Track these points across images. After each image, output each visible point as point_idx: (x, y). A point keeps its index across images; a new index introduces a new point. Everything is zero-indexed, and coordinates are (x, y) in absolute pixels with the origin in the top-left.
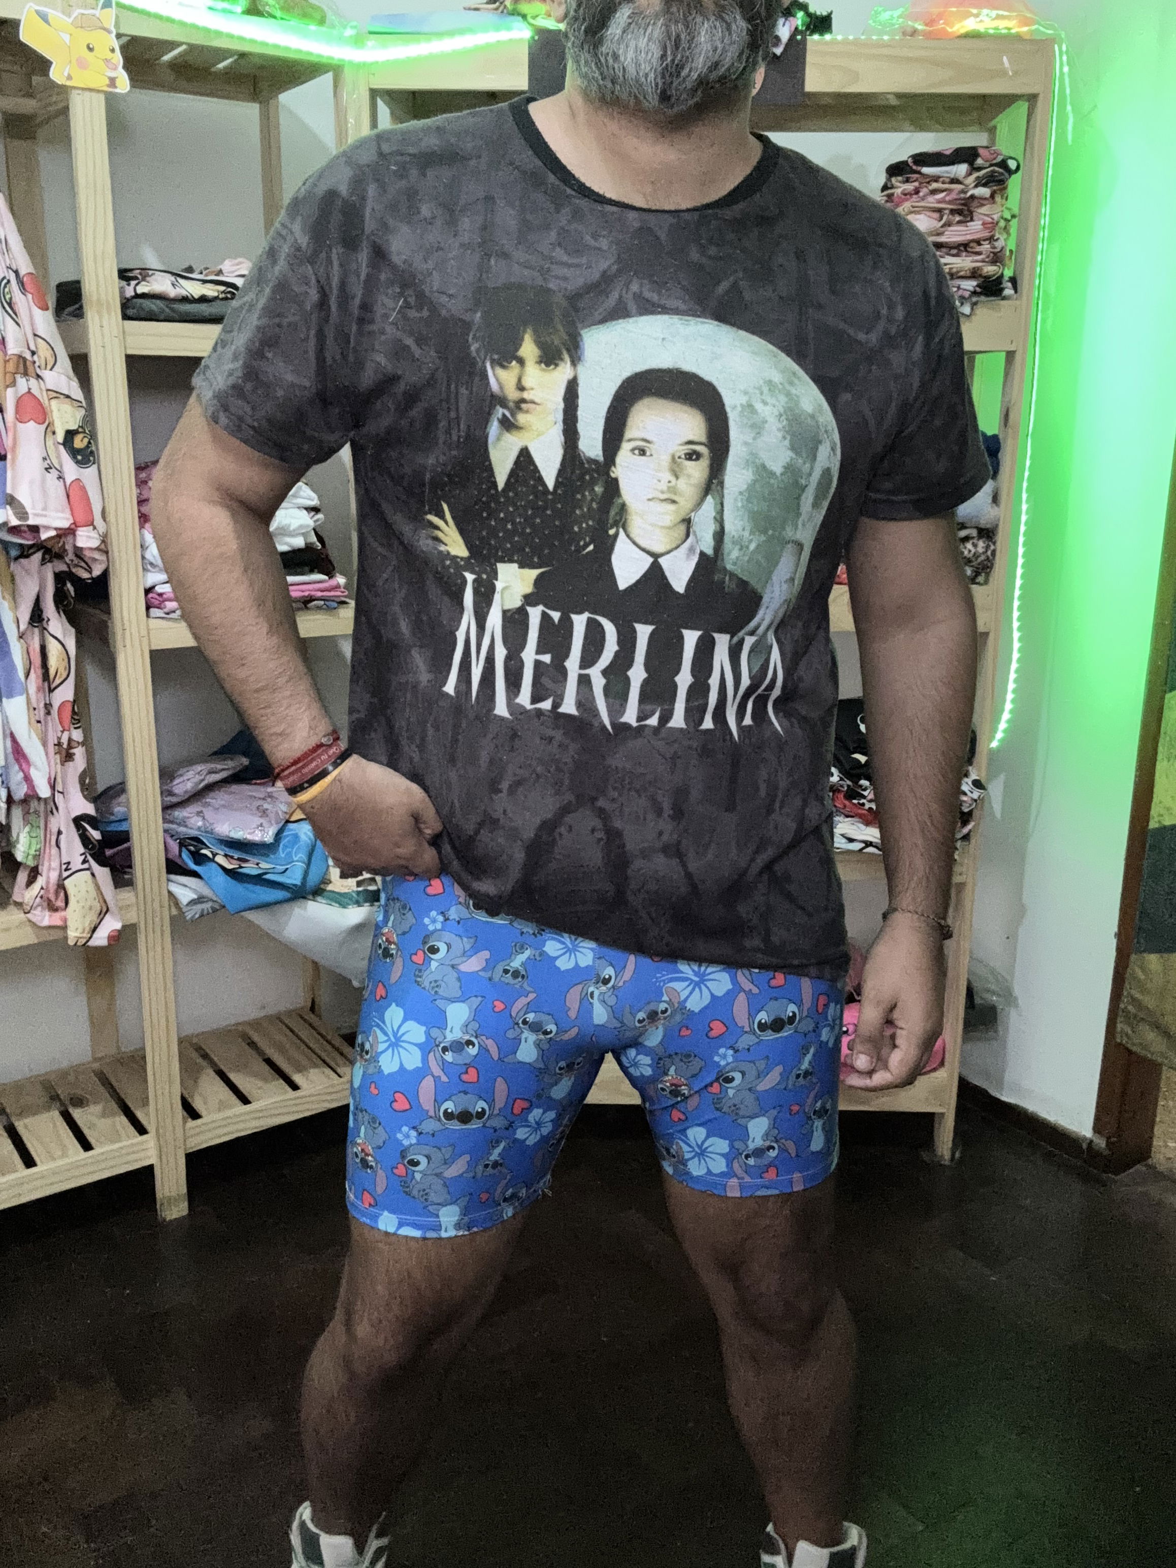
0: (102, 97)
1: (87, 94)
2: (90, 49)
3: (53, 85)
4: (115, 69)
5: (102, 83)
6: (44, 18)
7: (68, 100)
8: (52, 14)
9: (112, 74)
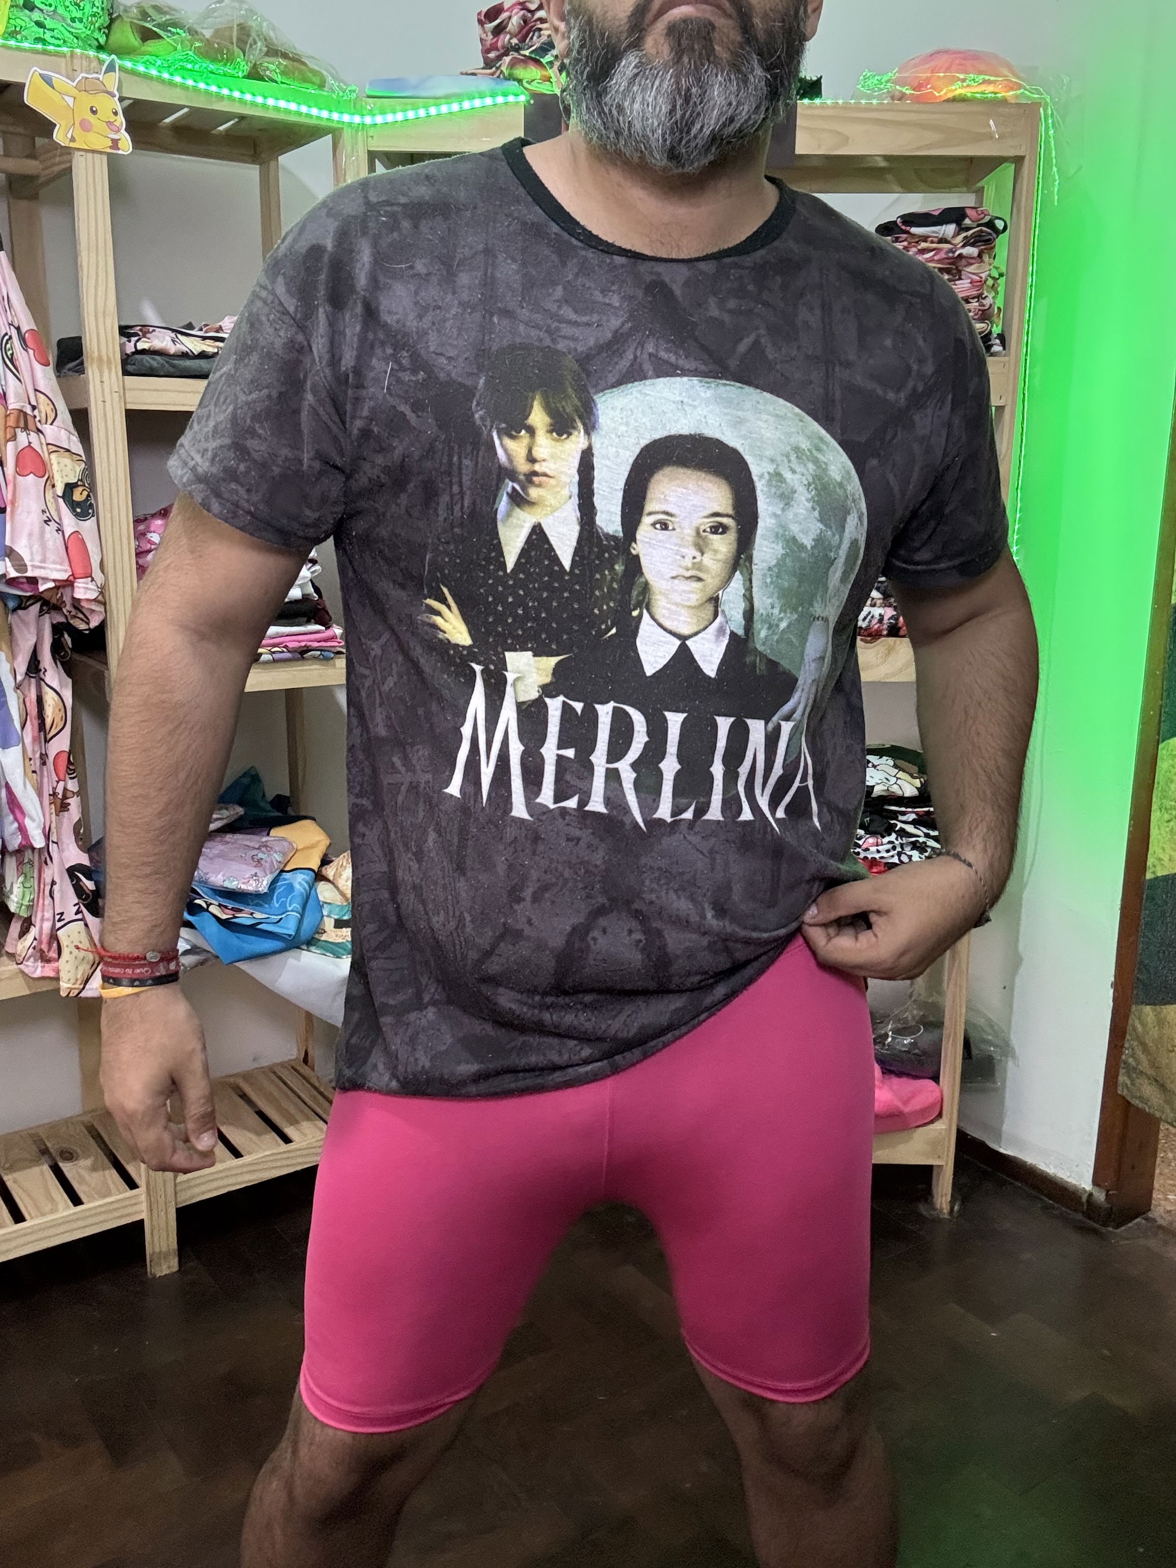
0: (105, 158)
1: (90, 155)
2: (94, 112)
3: (57, 146)
4: (118, 131)
5: (103, 144)
6: (48, 81)
7: (70, 161)
8: (56, 78)
9: (116, 137)
